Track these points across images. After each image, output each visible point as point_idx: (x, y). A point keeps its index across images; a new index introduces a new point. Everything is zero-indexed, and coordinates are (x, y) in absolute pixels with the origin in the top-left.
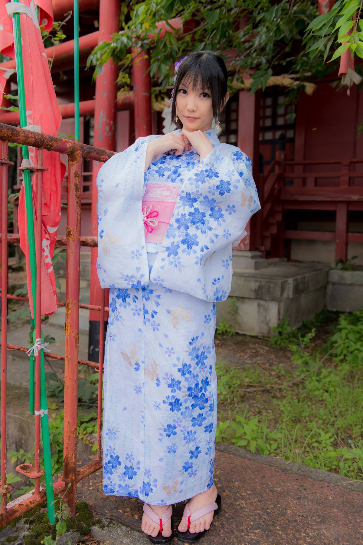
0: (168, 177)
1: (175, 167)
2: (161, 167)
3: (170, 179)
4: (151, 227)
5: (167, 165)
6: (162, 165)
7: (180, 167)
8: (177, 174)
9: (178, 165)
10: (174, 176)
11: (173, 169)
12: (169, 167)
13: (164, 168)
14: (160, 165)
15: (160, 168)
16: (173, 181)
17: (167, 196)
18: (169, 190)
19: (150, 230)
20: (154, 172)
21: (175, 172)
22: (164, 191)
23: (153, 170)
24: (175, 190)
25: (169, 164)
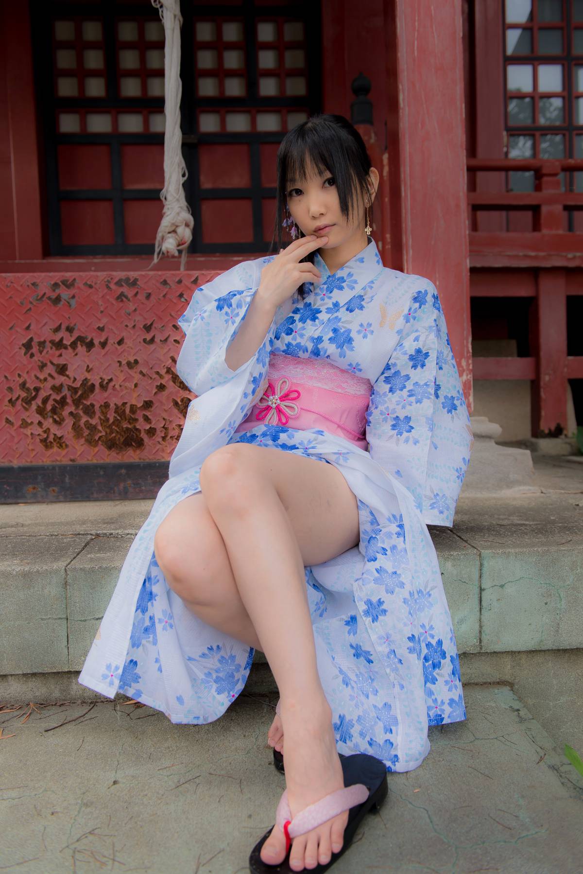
1: (313, 339)
4: (286, 415)
5: (298, 338)
6: (289, 339)
9: (316, 335)
11: (310, 345)
13: (295, 344)
14: (286, 338)
19: (284, 420)
21: (315, 352)
25: (301, 335)
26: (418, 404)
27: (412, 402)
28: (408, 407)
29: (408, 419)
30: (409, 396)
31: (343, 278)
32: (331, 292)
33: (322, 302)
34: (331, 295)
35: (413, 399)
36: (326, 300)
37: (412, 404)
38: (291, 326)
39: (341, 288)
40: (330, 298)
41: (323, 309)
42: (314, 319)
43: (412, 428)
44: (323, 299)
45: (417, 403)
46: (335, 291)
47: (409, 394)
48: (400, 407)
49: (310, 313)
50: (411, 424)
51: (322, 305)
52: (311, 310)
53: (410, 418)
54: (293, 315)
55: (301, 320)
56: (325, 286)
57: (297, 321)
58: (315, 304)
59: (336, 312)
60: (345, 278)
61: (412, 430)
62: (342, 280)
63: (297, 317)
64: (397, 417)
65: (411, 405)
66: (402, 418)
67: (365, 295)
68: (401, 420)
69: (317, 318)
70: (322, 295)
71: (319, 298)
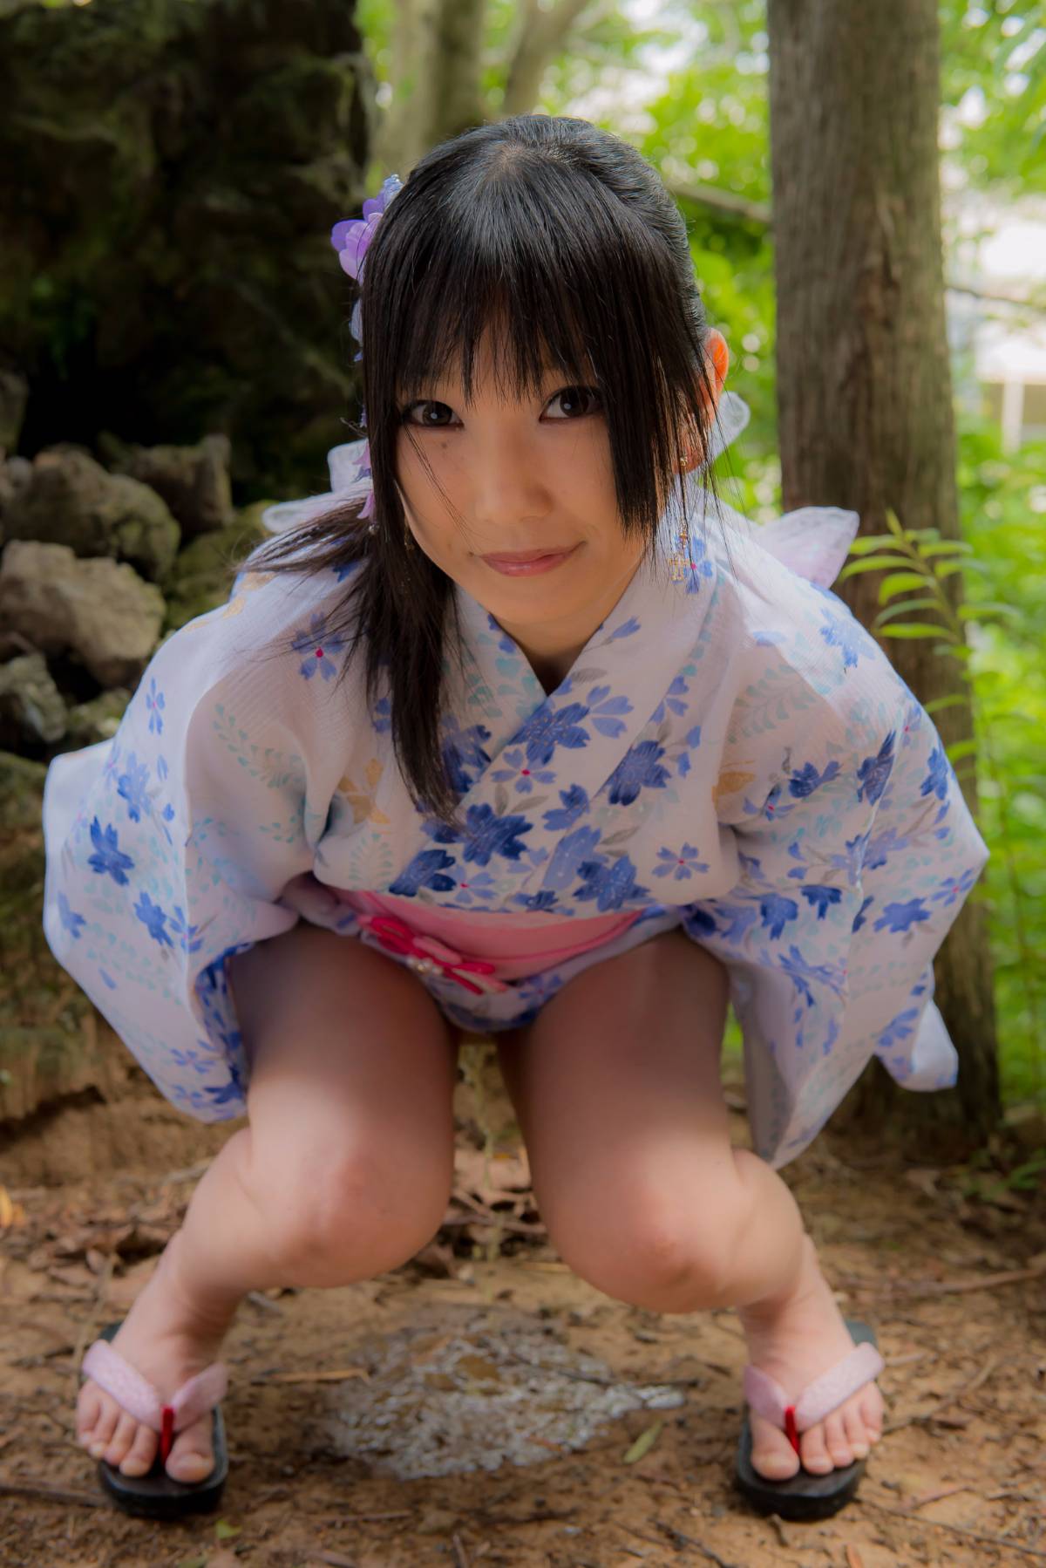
31: (573, 705)
32: (547, 759)
33: (525, 796)
34: (550, 767)
36: (538, 788)
38: (443, 872)
39: (578, 740)
40: (548, 778)
41: (533, 816)
42: (513, 851)
44: (524, 787)
46: (561, 752)
49: (493, 833)
51: (528, 805)
52: (497, 824)
54: (440, 846)
55: (470, 855)
57: (460, 861)
58: (502, 807)
59: (580, 815)
60: (582, 706)
62: (574, 712)
63: (456, 850)
67: (663, 738)
69: (522, 848)
70: (520, 776)
71: (509, 786)
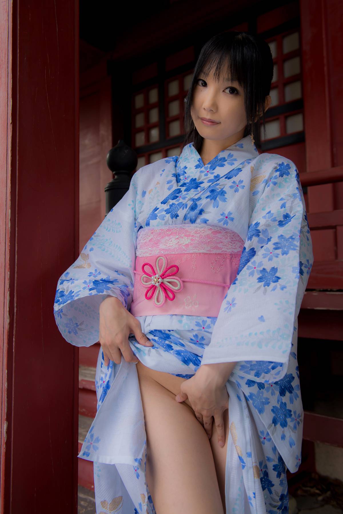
0: (185, 218)
1: (193, 200)
2: (173, 204)
3: (188, 221)
4: (172, 291)
5: (181, 200)
6: (174, 201)
7: (199, 199)
8: (197, 211)
9: (196, 197)
10: (193, 214)
11: (190, 203)
12: (184, 202)
13: (178, 204)
14: (171, 202)
15: (171, 206)
16: (193, 221)
17: (187, 245)
18: (188, 236)
19: (171, 296)
20: (164, 213)
21: (193, 208)
22: (182, 238)
23: (162, 210)
24: (198, 235)
25: (184, 198)
26: (285, 255)
27: (278, 254)
28: (275, 259)
29: (274, 270)
30: (276, 249)
31: (224, 158)
32: (213, 170)
33: (206, 177)
35: (279, 251)
36: (209, 175)
37: (279, 256)
38: (177, 195)
39: (222, 166)
40: (213, 173)
41: (206, 181)
42: (197, 188)
43: (279, 278)
44: (206, 175)
45: (283, 254)
46: (218, 168)
47: (274, 246)
48: (267, 259)
49: (194, 185)
50: (278, 275)
51: (205, 179)
52: (196, 183)
53: (277, 269)
54: (180, 188)
55: (186, 190)
56: (209, 166)
57: (183, 192)
58: (199, 179)
59: (216, 181)
60: (226, 158)
61: (279, 280)
62: (224, 159)
63: (183, 189)
64: (264, 269)
65: (277, 257)
66: (268, 270)
67: (243, 168)
68: (267, 272)
69: (200, 186)
70: (206, 172)
71: (203, 174)
